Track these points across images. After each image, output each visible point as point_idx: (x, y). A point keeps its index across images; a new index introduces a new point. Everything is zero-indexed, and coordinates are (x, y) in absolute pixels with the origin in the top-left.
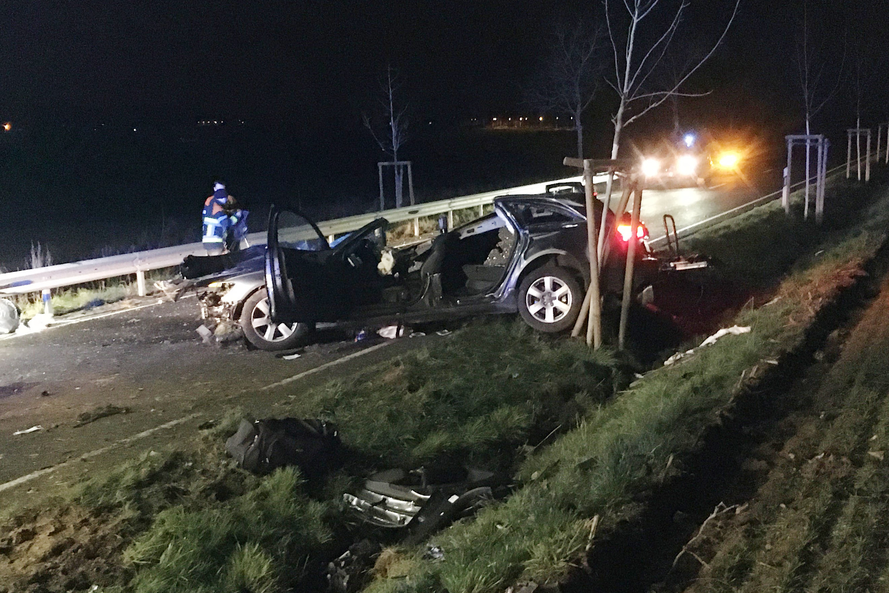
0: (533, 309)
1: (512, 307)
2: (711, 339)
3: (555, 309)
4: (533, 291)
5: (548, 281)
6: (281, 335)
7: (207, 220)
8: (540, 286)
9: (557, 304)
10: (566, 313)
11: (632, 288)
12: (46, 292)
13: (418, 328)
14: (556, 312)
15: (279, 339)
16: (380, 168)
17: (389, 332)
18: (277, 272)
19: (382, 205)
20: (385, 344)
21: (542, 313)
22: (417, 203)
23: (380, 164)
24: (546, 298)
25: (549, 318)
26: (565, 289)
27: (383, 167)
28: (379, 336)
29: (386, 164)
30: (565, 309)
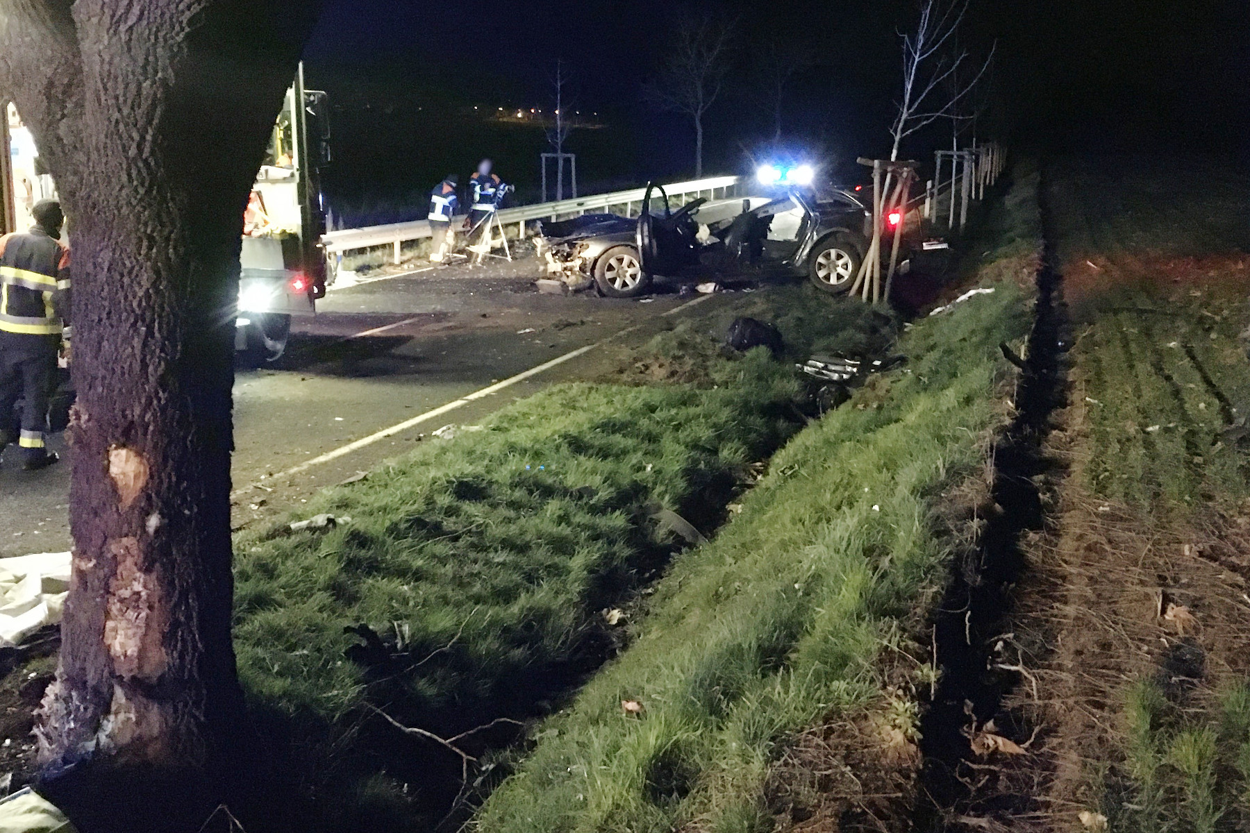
0: (821, 274)
1: (804, 272)
2: (963, 298)
3: (838, 274)
4: (821, 260)
5: (833, 252)
6: (627, 285)
7: (435, 198)
8: (828, 256)
9: (840, 270)
10: (846, 277)
11: (898, 257)
12: (340, 253)
13: (727, 286)
14: (839, 277)
15: (626, 289)
16: (544, 160)
17: (708, 288)
18: (646, 233)
19: (559, 195)
20: (703, 298)
21: (827, 277)
22: (579, 196)
23: (544, 155)
24: (831, 266)
25: (833, 280)
26: (846, 258)
27: (547, 158)
28: (697, 291)
29: (549, 155)
30: (846, 275)
